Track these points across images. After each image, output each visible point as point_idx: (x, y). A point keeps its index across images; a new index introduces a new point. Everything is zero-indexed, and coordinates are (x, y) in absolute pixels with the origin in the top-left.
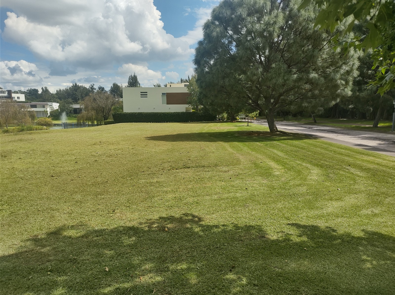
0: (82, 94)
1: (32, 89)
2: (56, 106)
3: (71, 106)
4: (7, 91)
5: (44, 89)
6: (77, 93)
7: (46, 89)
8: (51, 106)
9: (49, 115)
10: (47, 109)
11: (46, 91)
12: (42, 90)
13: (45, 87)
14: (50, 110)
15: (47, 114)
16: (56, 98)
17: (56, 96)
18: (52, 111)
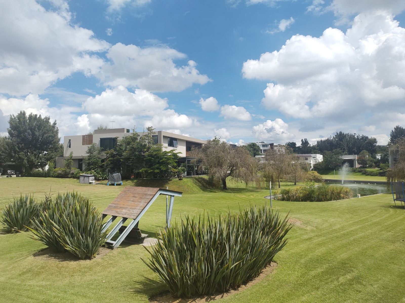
0: (348, 144)
1: (290, 143)
2: (320, 158)
3: (340, 157)
4: (269, 144)
5: (304, 141)
6: (342, 143)
7: (306, 141)
8: (315, 158)
9: (312, 168)
10: (310, 161)
11: (305, 143)
12: (301, 143)
13: (305, 139)
14: (314, 163)
15: (311, 167)
16: (317, 150)
17: (317, 148)
18: (316, 164)
